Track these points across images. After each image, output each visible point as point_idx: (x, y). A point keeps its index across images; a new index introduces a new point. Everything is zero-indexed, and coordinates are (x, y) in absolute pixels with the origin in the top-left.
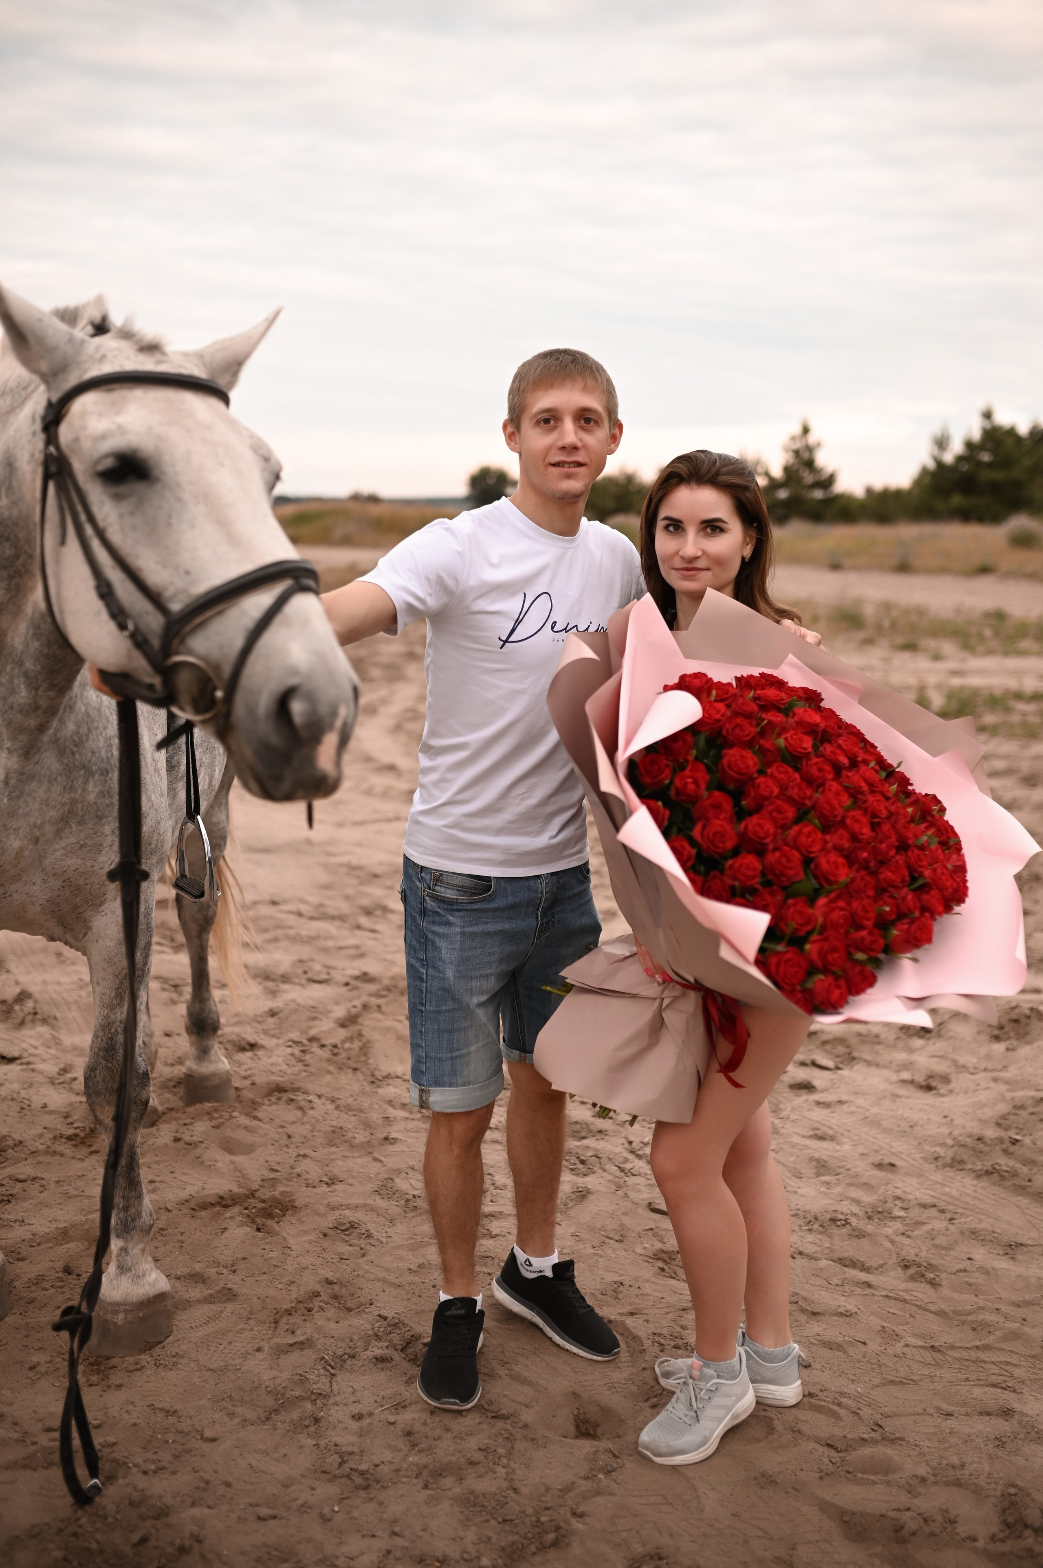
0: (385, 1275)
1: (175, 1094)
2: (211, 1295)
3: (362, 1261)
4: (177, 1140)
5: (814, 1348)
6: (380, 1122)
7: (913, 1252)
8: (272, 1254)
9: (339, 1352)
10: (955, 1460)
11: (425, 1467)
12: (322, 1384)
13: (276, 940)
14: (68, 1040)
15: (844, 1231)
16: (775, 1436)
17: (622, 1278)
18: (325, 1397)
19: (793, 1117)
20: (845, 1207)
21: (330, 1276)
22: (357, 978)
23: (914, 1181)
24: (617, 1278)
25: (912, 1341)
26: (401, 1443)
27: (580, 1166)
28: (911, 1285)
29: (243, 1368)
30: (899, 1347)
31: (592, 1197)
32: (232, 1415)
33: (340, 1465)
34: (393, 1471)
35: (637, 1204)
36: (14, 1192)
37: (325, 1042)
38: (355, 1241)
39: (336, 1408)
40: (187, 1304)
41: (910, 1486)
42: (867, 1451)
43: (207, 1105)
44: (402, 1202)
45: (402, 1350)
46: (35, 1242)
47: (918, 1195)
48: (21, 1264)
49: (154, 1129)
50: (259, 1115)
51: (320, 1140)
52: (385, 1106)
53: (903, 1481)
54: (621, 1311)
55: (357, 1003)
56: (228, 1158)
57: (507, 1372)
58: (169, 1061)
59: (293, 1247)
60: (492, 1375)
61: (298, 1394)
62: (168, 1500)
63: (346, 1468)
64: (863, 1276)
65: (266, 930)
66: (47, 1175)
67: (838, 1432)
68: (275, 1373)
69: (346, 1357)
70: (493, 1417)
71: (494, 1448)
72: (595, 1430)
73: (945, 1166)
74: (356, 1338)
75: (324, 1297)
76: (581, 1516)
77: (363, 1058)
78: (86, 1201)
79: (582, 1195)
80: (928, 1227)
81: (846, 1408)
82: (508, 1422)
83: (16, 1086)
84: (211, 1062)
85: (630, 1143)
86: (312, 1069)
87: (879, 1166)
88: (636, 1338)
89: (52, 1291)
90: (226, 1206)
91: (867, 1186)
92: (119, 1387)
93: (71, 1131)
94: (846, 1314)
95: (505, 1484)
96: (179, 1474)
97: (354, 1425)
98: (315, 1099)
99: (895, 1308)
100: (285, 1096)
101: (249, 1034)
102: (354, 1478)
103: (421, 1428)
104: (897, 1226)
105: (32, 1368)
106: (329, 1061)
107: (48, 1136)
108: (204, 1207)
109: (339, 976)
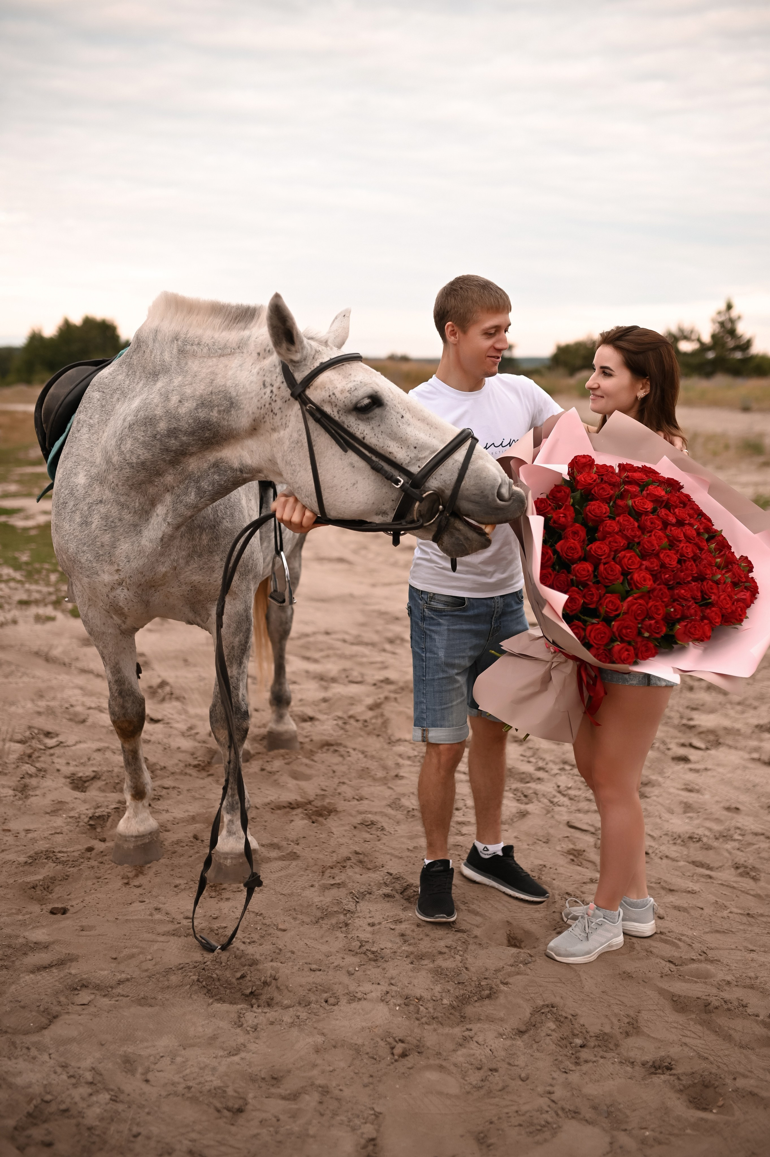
0: (393, 851)
1: (261, 744)
2: (283, 856)
3: (378, 843)
4: (263, 770)
5: (668, 910)
6: (393, 766)
7: (743, 859)
8: (321, 836)
9: (362, 891)
10: (752, 975)
11: (412, 953)
12: (351, 906)
13: (328, 656)
14: (192, 711)
15: (698, 845)
16: (635, 953)
17: (545, 863)
18: (352, 913)
19: (672, 777)
20: (700, 831)
21: (358, 849)
22: (382, 681)
23: (751, 819)
24: (542, 863)
25: (735, 910)
26: (398, 940)
27: (523, 798)
28: (739, 879)
29: (303, 895)
30: (725, 913)
31: (529, 816)
32: (295, 919)
33: (360, 947)
34: (392, 953)
35: (560, 822)
36: (162, 794)
37: (359, 718)
38: (374, 832)
39: (359, 919)
40: (269, 860)
41: (720, 985)
42: (694, 966)
43: (282, 751)
44: (405, 812)
45: (401, 893)
46: (175, 822)
47: (752, 827)
48: (167, 833)
49: (248, 764)
50: (315, 758)
51: (353, 775)
52: (397, 758)
53: (715, 983)
55: (382, 696)
56: (295, 782)
57: (466, 908)
58: (258, 724)
59: (334, 833)
61: (335, 910)
62: (257, 957)
63: (364, 949)
64: (708, 872)
65: (321, 650)
66: (181, 786)
67: (676, 954)
68: (322, 898)
69: (366, 893)
70: (456, 931)
71: (455, 947)
72: (520, 943)
74: (372, 884)
75: (353, 860)
76: (506, 984)
77: (384, 729)
78: (206, 802)
79: (523, 814)
80: (757, 846)
81: (684, 942)
82: (465, 934)
83: (160, 736)
84: (285, 724)
85: (559, 787)
86: (350, 733)
87: (728, 809)
89: (187, 847)
90: (293, 808)
91: (718, 820)
92: (228, 899)
93: (196, 763)
94: (692, 892)
95: (460, 965)
96: (264, 945)
97: (370, 929)
98: (351, 751)
99: (726, 891)
100: (332, 748)
101: (309, 712)
102: (368, 954)
103: (411, 933)
104: (736, 844)
105: (176, 887)
106: (361, 729)
107: (181, 765)
108: (279, 808)
109: (370, 680)
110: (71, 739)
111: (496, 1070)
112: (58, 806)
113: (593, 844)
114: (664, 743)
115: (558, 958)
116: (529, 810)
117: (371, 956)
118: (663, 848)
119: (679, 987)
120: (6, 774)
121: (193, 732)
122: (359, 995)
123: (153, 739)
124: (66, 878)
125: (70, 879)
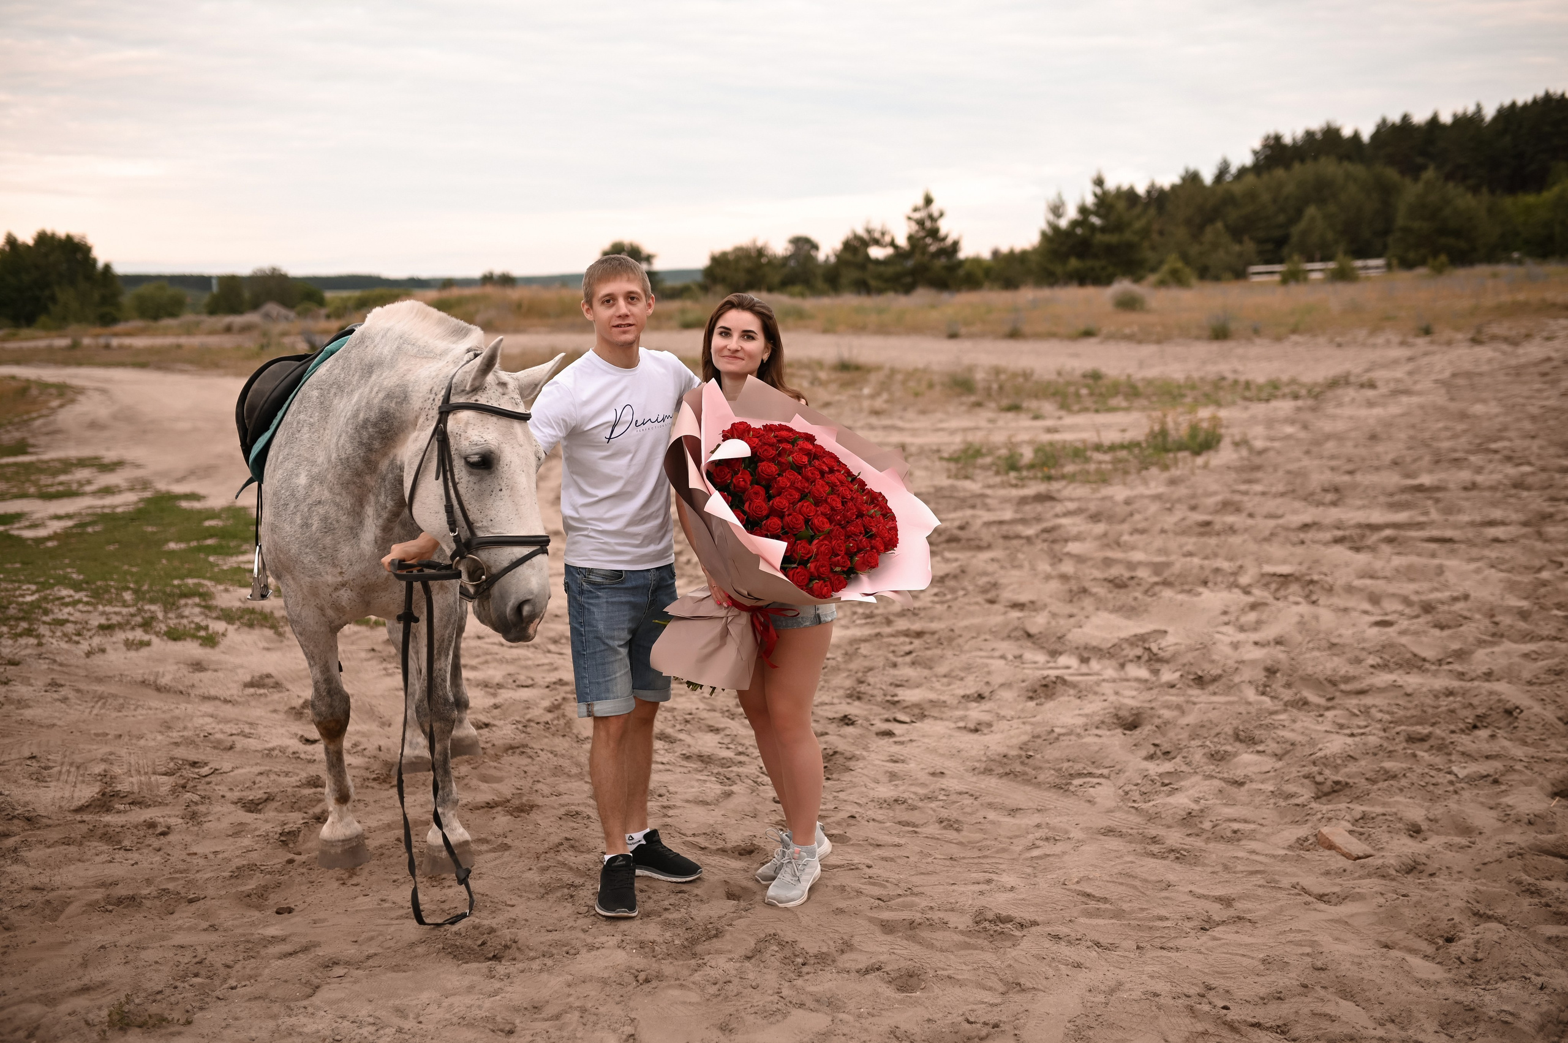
3: (586, 830)
5: (876, 861)
7: (947, 815)
8: (528, 828)
13: (486, 662)
21: (568, 836)
22: (555, 683)
29: (523, 877)
32: (520, 896)
35: (766, 799)
37: (538, 720)
41: (924, 911)
43: (466, 757)
51: (547, 773)
53: (920, 909)
55: (559, 698)
56: (486, 785)
59: (541, 824)
61: (558, 885)
62: (494, 926)
64: (914, 829)
65: (478, 656)
67: (884, 893)
68: (542, 877)
72: (738, 897)
73: (980, 772)
75: (566, 845)
76: (731, 925)
79: (728, 795)
81: (891, 883)
82: (686, 894)
86: (533, 735)
87: (933, 774)
90: (492, 807)
94: (899, 845)
95: (686, 916)
98: (540, 752)
99: (932, 842)
100: (518, 751)
106: (545, 731)
108: (478, 808)
109: (541, 682)
110: (226, 766)
111: (730, 982)
112: (239, 828)
114: (867, 720)
118: (869, 813)
119: (886, 915)
120: (167, 805)
121: (359, 748)
122: (597, 945)
124: (279, 885)
125: (283, 886)
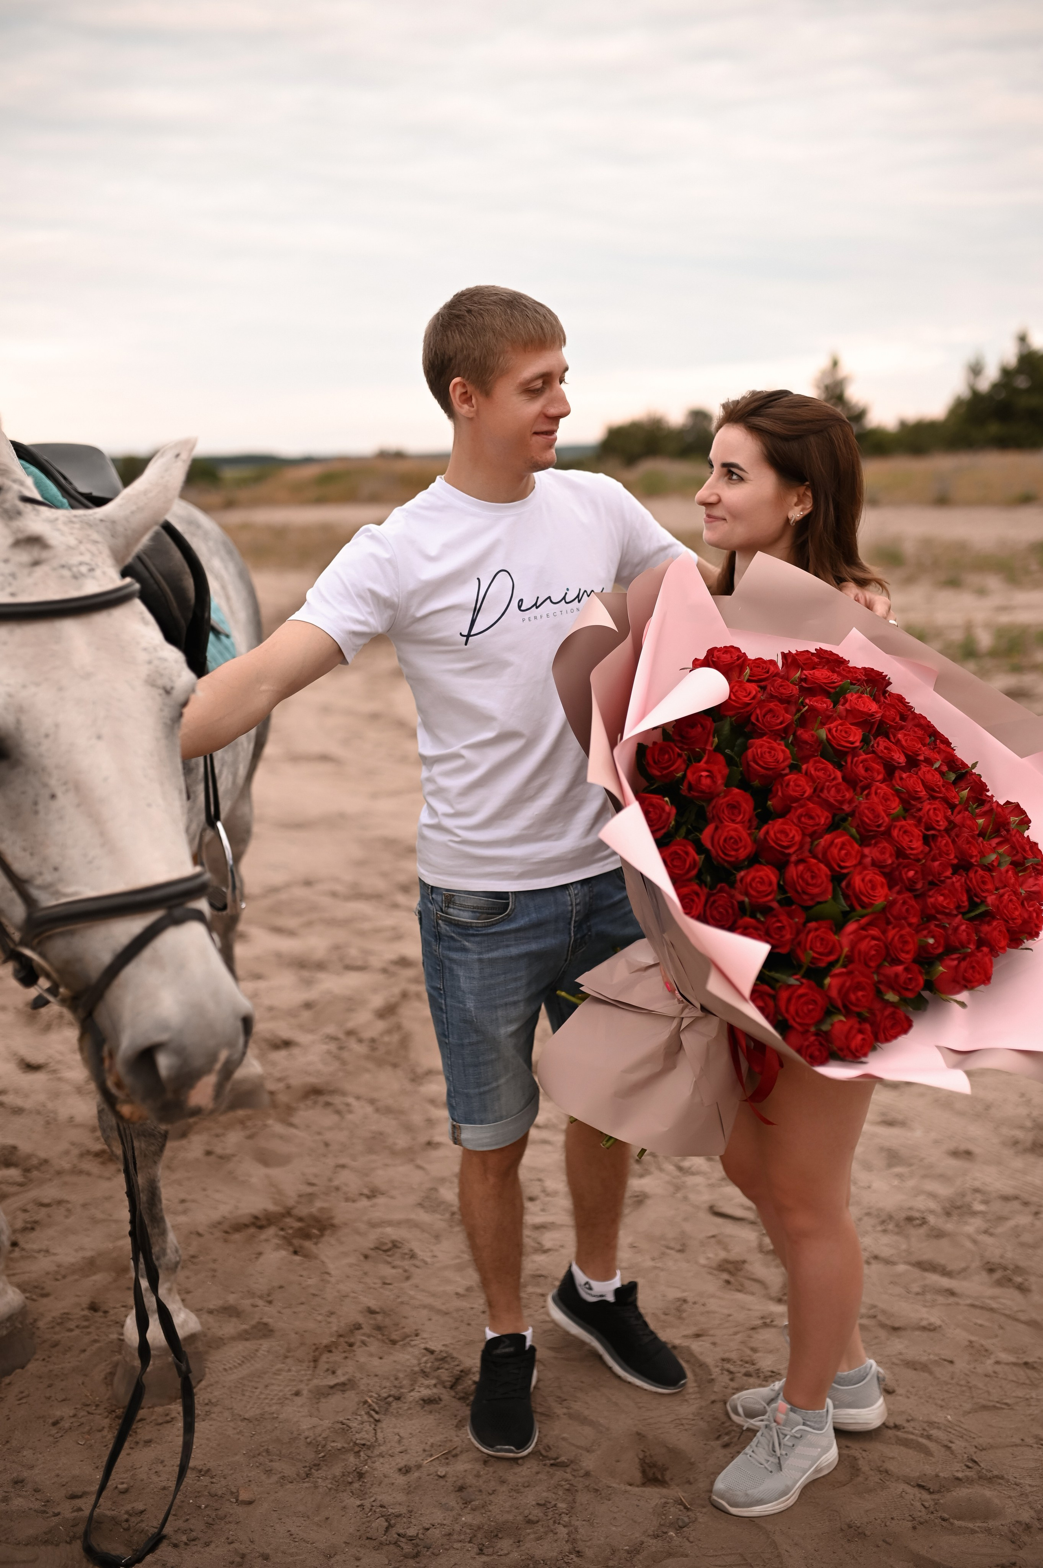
0: (431, 1301)
2: (246, 1331)
3: (406, 1285)
4: (209, 1153)
6: (422, 1124)
7: (997, 1252)
8: (310, 1282)
9: (384, 1394)
11: (479, 1528)
12: (365, 1434)
13: (309, 924)
15: (922, 1231)
16: (860, 1479)
17: (685, 1294)
18: (369, 1448)
20: (921, 1203)
21: (373, 1304)
22: (394, 963)
23: (992, 1170)
24: (679, 1295)
25: (1004, 1356)
26: (453, 1501)
28: (997, 1291)
29: (281, 1416)
30: (988, 1365)
32: (269, 1472)
33: (387, 1529)
34: (445, 1535)
35: (697, 1207)
37: (362, 1036)
38: (398, 1263)
39: (381, 1460)
40: (221, 1343)
41: (1014, 1534)
42: (962, 1492)
43: (241, 1113)
44: (447, 1216)
45: (452, 1387)
46: (60, 1274)
47: (998, 1185)
48: (45, 1301)
49: (184, 1142)
50: (295, 1120)
51: (359, 1147)
52: (427, 1106)
53: (1005, 1529)
54: (685, 1333)
55: (396, 991)
56: (262, 1171)
57: (565, 1410)
59: (333, 1272)
60: (549, 1415)
61: (339, 1445)
64: (945, 1282)
65: (300, 914)
66: (73, 1198)
67: (929, 1470)
68: (315, 1421)
69: (391, 1399)
70: (552, 1465)
71: (553, 1503)
72: (663, 1475)
73: (1026, 1151)
74: (401, 1375)
75: (366, 1329)
77: (404, 1054)
79: (639, 1200)
81: (936, 1441)
82: (568, 1470)
83: (42, 1097)
86: (350, 1068)
87: (955, 1154)
88: (702, 1365)
89: (77, 1332)
90: (261, 1227)
91: (943, 1178)
92: (148, 1442)
94: (930, 1329)
95: (567, 1547)
96: (213, 1546)
97: (401, 1480)
98: (353, 1101)
99: (981, 1319)
100: (322, 1099)
101: (284, 1030)
102: (402, 1545)
103: (474, 1481)
104: (979, 1222)
105: (55, 1424)
106: (368, 1058)
107: (75, 1152)
109: (376, 962)
113: (754, 1244)
115: (733, 1510)
116: (647, 1190)
117: (408, 1548)
123: (28, 1104)
